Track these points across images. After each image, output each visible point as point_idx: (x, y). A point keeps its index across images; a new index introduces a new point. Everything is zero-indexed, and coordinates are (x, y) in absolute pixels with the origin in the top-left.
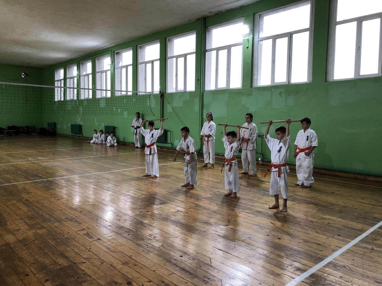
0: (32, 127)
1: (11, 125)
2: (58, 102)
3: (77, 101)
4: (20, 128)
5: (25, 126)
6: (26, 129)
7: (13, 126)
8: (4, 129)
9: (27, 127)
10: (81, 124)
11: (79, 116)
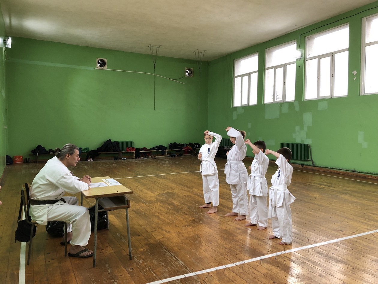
0: (197, 145)
1: (173, 143)
2: (243, 107)
3: (297, 104)
4: (183, 145)
5: (188, 143)
6: (191, 148)
7: (175, 143)
8: (166, 148)
9: (191, 144)
10: (308, 142)
11: (302, 129)
